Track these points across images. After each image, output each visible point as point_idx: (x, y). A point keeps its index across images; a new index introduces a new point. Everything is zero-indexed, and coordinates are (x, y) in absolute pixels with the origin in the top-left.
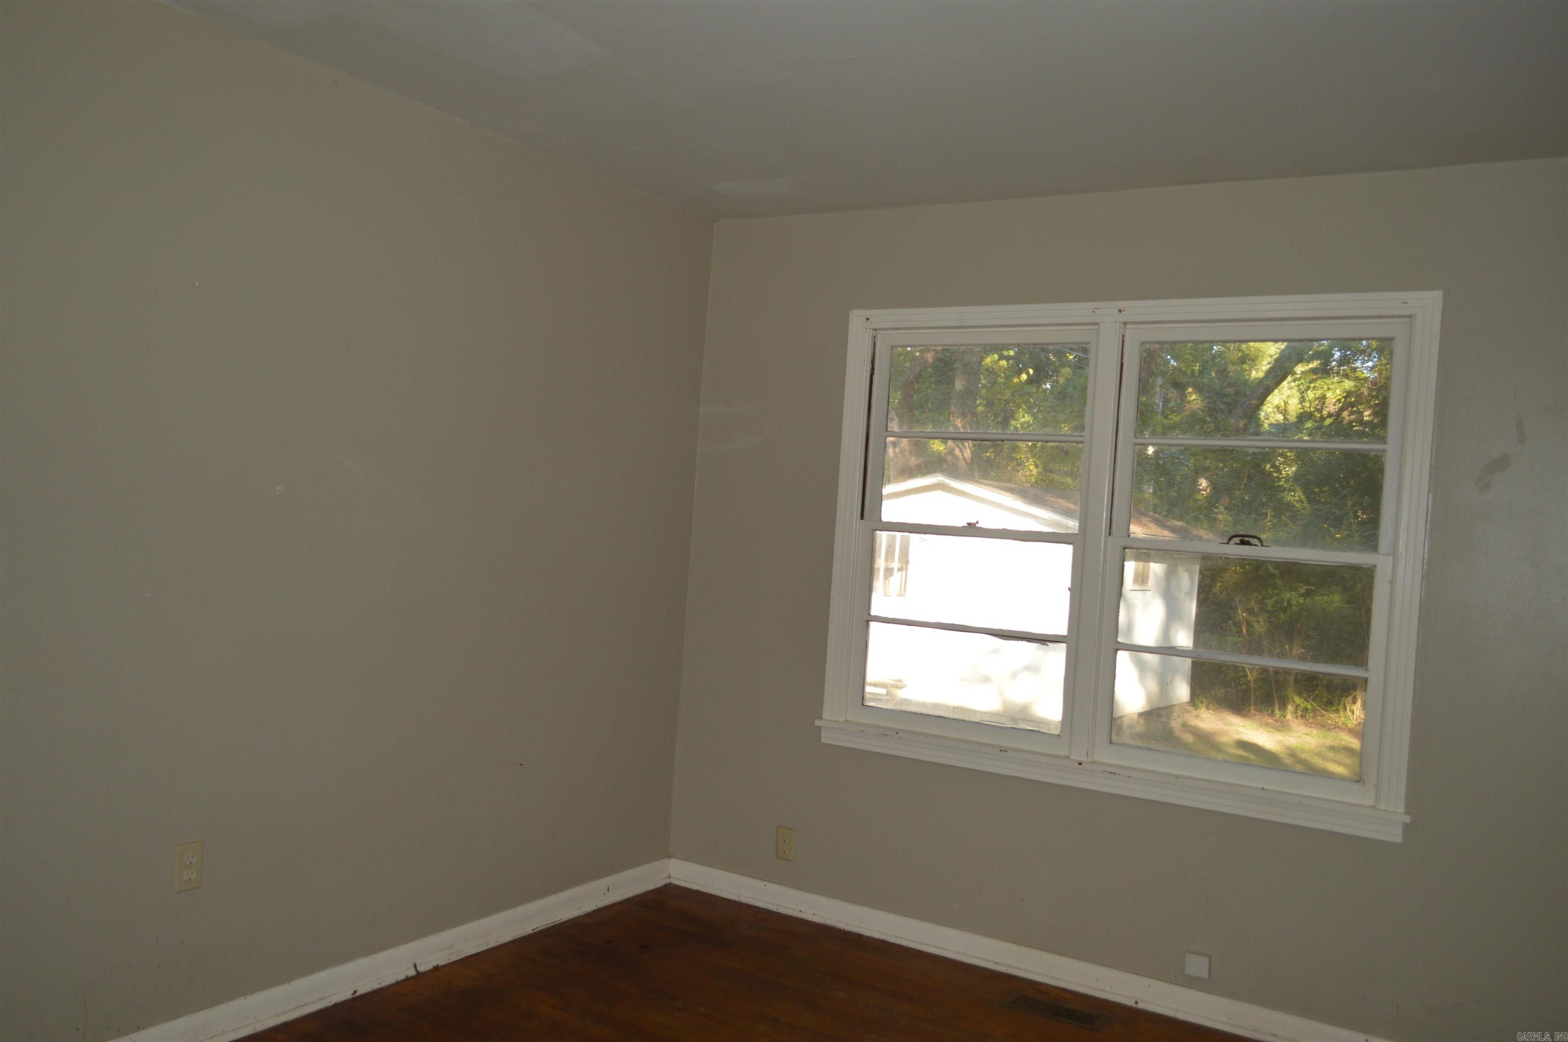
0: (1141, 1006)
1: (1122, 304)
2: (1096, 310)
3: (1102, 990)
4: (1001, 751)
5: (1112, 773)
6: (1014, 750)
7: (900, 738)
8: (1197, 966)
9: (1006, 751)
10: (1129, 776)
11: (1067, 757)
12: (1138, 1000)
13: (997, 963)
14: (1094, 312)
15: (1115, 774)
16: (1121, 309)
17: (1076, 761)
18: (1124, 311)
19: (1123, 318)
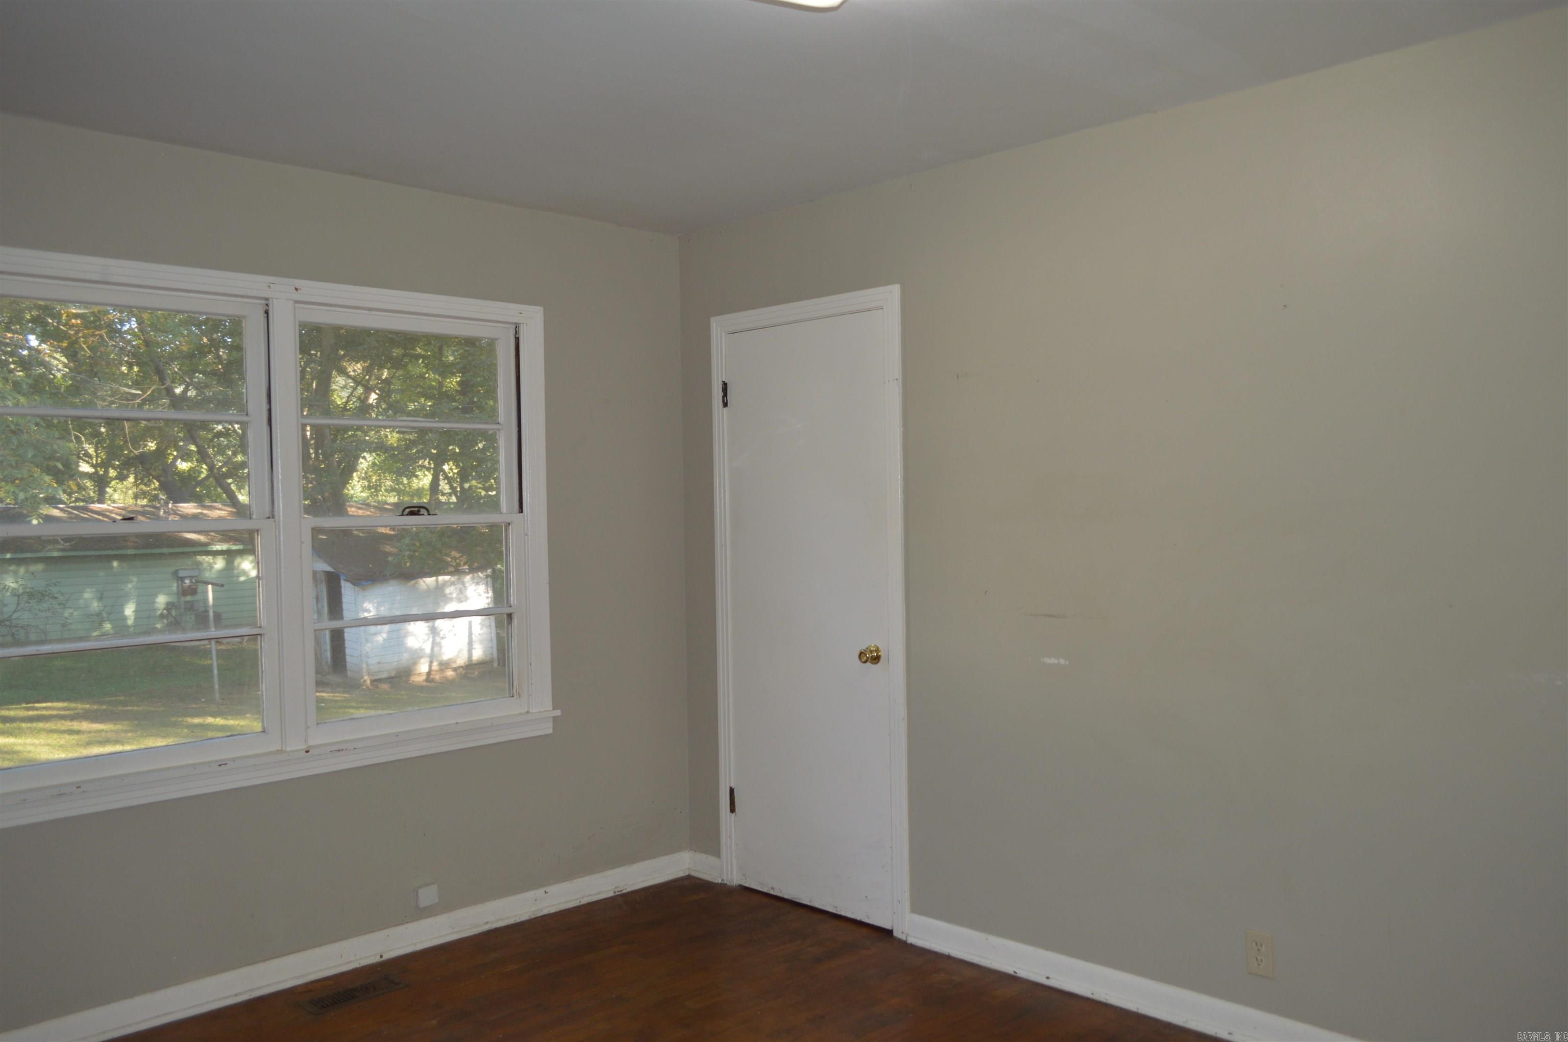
0: (386, 957)
1: (298, 282)
2: (272, 285)
3: (347, 963)
4: (220, 765)
5: (339, 750)
6: (234, 760)
7: (84, 792)
8: (428, 896)
9: (226, 764)
10: (355, 749)
11: (281, 752)
12: (382, 954)
13: (236, 995)
14: (269, 287)
15: (342, 750)
16: (298, 288)
17: (301, 750)
18: (300, 289)
19: (297, 296)
